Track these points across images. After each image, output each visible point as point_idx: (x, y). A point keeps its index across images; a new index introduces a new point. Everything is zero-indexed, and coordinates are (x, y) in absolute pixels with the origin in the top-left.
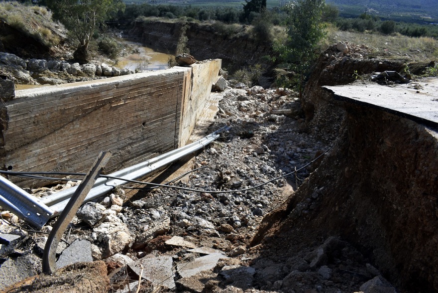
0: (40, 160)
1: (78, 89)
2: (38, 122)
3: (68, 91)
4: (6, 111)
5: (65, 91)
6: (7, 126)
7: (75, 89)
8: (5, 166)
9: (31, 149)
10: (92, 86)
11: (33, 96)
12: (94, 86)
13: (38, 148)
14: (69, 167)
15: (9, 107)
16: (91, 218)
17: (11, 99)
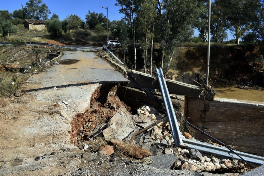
0: (220, 131)
1: (248, 104)
2: (223, 114)
3: (242, 104)
4: (209, 105)
5: (240, 104)
6: (208, 111)
7: (246, 104)
8: (204, 126)
9: (217, 124)
10: (258, 105)
11: (223, 102)
12: (260, 105)
13: (220, 125)
14: (235, 142)
15: (211, 103)
16: (192, 155)
17: (212, 100)
